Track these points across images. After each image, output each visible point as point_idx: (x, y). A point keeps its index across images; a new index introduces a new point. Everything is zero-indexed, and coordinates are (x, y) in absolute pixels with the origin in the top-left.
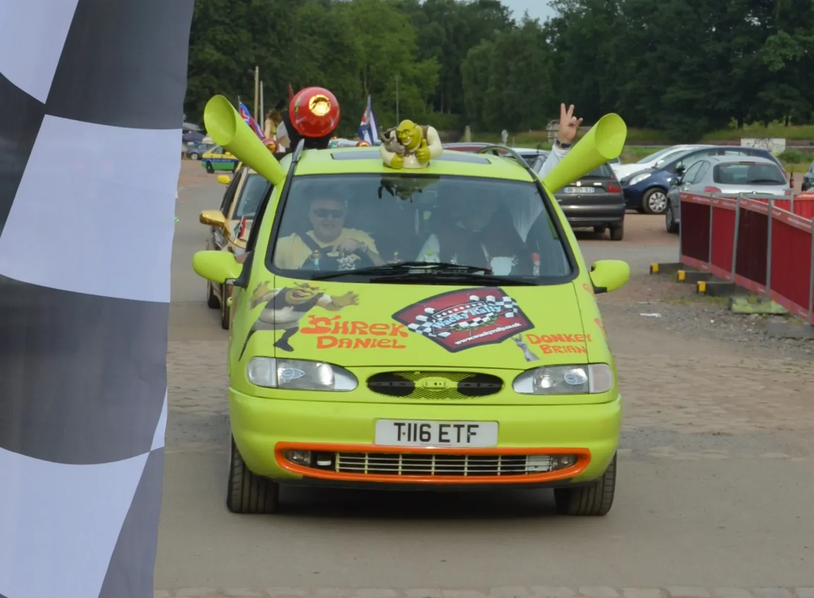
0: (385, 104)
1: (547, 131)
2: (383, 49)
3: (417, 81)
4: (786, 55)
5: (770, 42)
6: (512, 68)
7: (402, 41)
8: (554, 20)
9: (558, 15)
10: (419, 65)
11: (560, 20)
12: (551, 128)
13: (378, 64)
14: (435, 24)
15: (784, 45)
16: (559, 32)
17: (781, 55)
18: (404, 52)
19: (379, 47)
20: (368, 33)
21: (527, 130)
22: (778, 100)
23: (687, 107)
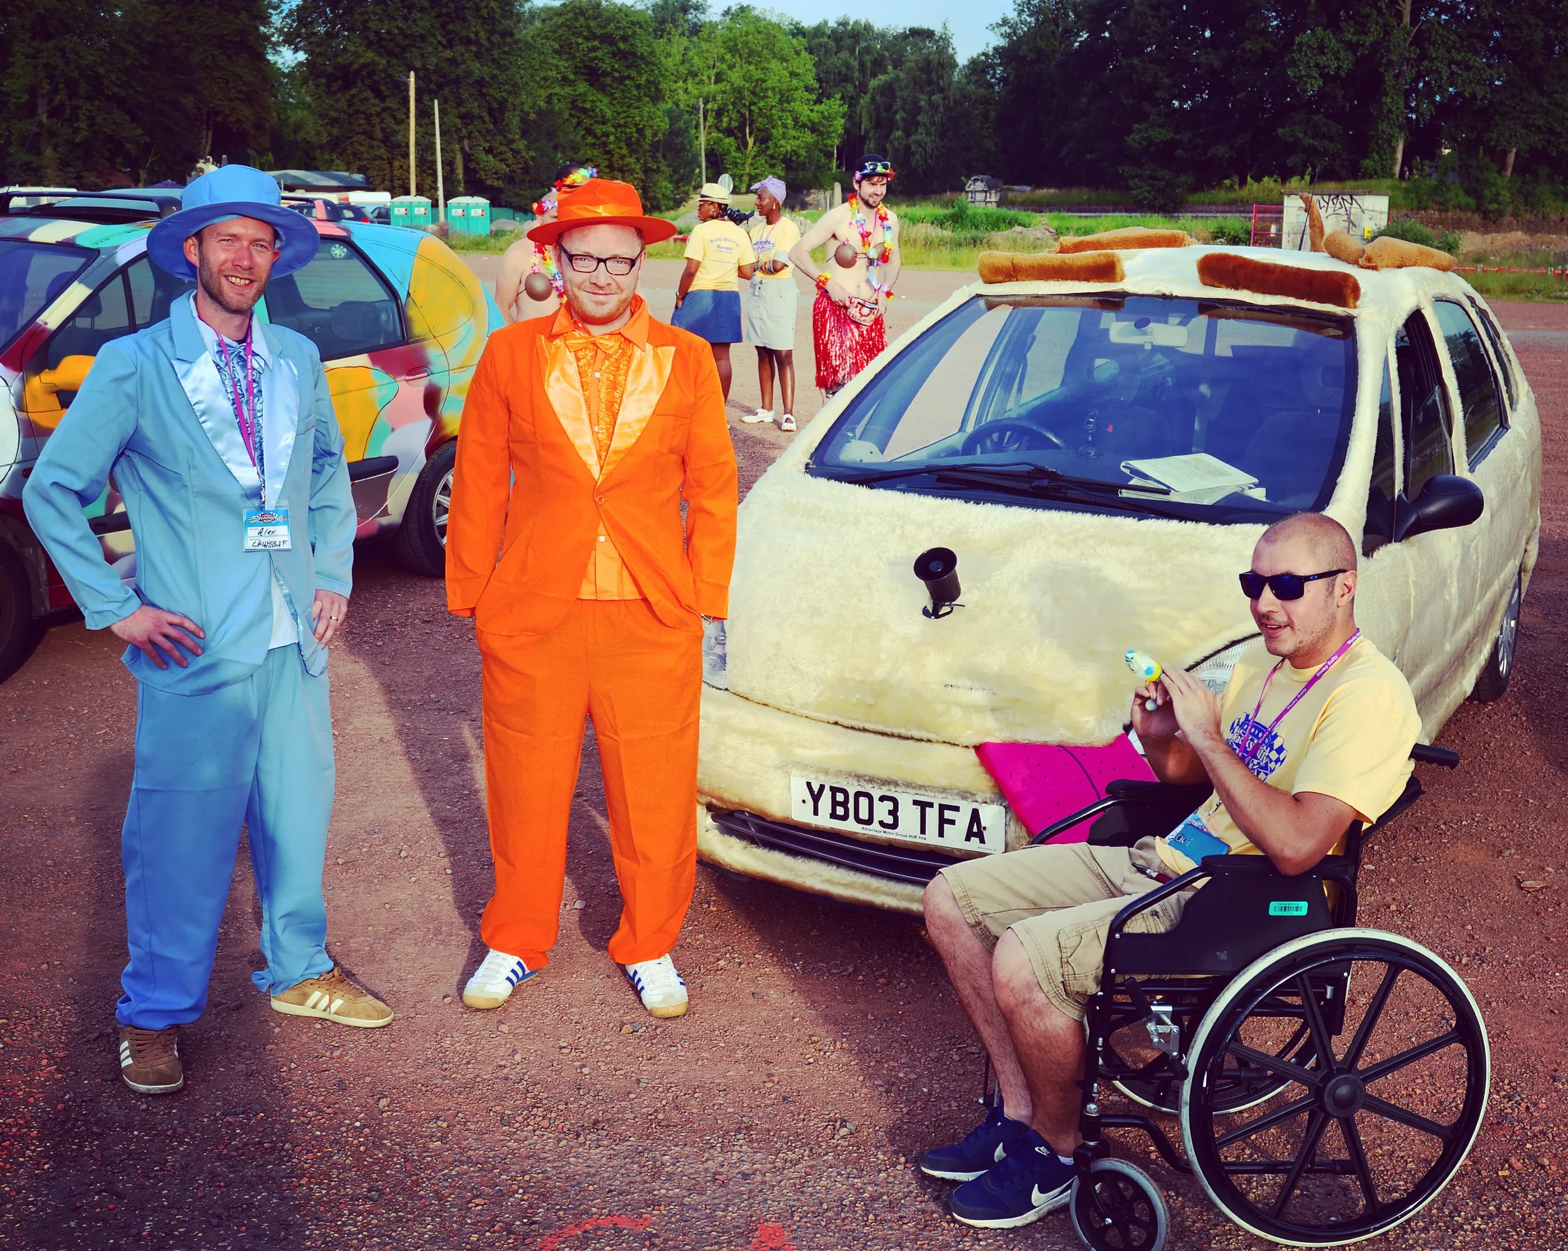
0: (772, 157)
1: (967, 192)
2: (769, 84)
3: (814, 128)
4: (1325, 67)
5: (1301, 44)
6: (922, 103)
7: (793, 74)
8: (995, 49)
9: (1002, 42)
10: (817, 107)
11: (1003, 47)
12: (971, 188)
13: (761, 104)
14: (844, 55)
15: (1322, 49)
16: (1000, 65)
17: (1317, 65)
18: (796, 89)
19: (764, 81)
20: (750, 63)
21: (945, 191)
22: (1308, 141)
23: (1164, 155)
